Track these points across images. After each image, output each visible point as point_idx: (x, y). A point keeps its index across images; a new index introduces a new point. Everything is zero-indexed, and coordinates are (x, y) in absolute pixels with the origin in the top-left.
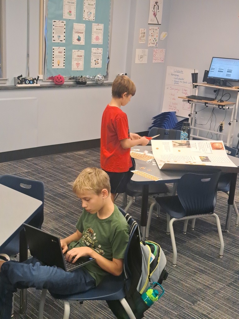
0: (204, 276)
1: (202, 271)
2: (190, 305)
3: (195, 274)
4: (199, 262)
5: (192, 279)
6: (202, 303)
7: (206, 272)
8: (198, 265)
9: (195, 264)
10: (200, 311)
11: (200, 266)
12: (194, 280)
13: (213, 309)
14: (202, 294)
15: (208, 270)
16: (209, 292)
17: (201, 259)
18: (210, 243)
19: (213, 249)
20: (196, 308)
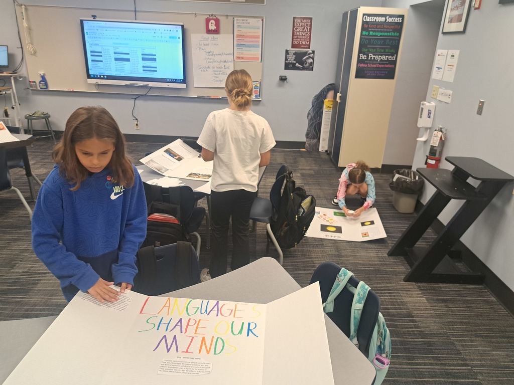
0: (19, 243)
1: (16, 240)
2: (9, 270)
3: (9, 245)
4: (12, 233)
5: (7, 249)
6: (21, 264)
7: (20, 239)
8: (10, 236)
9: (8, 236)
10: (21, 271)
11: (12, 236)
12: (9, 249)
13: (33, 264)
14: (20, 257)
15: (22, 237)
16: (26, 253)
17: (14, 231)
18: (19, 215)
19: (24, 219)
20: (16, 270)
